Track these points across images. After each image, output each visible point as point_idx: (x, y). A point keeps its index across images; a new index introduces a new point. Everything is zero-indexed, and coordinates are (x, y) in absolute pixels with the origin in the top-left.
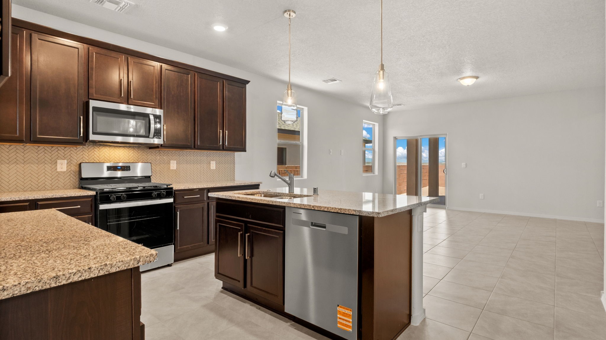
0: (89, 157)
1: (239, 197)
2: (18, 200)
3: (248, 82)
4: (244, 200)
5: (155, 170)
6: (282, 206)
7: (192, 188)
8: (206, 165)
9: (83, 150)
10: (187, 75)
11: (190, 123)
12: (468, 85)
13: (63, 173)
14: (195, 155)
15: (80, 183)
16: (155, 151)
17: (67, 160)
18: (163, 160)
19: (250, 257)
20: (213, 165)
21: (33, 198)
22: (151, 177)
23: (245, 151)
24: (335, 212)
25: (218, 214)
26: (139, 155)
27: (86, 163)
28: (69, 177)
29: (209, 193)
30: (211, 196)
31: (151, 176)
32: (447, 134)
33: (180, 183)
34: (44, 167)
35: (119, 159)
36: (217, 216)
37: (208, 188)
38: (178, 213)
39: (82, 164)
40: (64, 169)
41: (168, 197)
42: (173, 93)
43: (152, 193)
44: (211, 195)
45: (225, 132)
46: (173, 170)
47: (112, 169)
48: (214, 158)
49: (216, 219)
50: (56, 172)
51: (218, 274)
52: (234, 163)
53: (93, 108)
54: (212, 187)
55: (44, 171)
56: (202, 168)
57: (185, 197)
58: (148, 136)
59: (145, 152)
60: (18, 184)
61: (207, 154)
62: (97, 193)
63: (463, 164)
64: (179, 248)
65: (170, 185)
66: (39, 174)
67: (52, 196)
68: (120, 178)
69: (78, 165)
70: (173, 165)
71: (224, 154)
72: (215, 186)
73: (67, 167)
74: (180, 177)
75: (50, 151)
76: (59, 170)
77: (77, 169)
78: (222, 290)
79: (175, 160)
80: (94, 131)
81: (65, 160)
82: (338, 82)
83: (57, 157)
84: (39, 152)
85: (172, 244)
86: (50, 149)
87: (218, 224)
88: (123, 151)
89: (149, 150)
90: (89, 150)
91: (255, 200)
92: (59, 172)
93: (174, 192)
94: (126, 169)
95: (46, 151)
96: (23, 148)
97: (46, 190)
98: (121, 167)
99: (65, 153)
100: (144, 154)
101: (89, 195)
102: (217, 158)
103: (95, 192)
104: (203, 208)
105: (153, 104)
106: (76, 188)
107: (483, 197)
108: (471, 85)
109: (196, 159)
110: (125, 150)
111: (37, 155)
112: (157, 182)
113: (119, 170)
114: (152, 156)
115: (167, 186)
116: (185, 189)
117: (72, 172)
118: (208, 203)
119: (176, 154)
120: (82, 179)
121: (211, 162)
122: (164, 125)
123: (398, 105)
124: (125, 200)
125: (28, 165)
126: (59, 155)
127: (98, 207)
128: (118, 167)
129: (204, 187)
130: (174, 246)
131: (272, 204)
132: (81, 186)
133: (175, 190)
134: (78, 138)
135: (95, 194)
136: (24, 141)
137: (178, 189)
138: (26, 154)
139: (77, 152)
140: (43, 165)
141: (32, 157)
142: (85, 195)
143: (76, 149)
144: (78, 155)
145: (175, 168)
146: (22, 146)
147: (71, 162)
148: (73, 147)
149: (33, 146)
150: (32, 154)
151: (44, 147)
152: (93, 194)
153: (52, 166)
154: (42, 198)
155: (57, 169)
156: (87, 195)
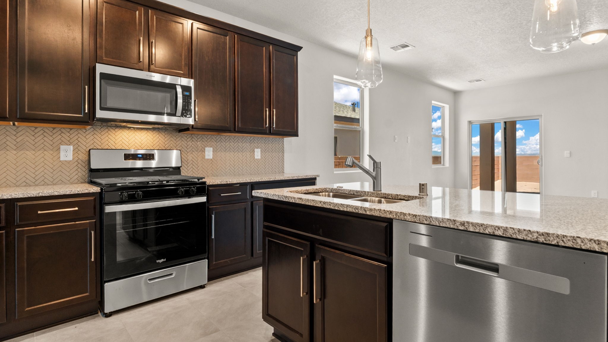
0: (102, 142)
1: (301, 199)
3: (300, 48)
4: (309, 204)
5: (186, 160)
6: (386, 218)
7: (230, 183)
8: (250, 153)
9: (95, 133)
10: (224, 37)
11: (228, 99)
12: (593, 43)
13: (69, 163)
14: (236, 140)
15: (90, 176)
16: (186, 135)
17: (73, 146)
18: (197, 146)
19: (320, 300)
20: (258, 154)
21: (10, 198)
22: (181, 168)
23: (297, 136)
24: (529, 239)
25: (266, 224)
26: (166, 140)
27: (98, 149)
28: (76, 168)
29: (253, 191)
30: (256, 195)
31: (181, 166)
32: (542, 115)
33: (217, 176)
34: (42, 155)
35: (140, 145)
36: (265, 227)
37: (252, 182)
38: (213, 216)
39: (91, 151)
40: (70, 157)
41: (200, 195)
42: (207, 59)
43: (177, 189)
44: (256, 193)
45: (272, 111)
46: (208, 159)
47: (131, 157)
48: (259, 144)
49: (263, 231)
50: (59, 161)
51: (267, 317)
52: (283, 152)
53: (101, 74)
54: (257, 181)
55: (43, 159)
56: (244, 157)
57: (222, 195)
58: (174, 114)
59: (174, 137)
60: (8, 177)
61: (251, 139)
62: (102, 189)
63: (566, 152)
64: (214, 263)
65: (202, 179)
66: (36, 164)
67: (37, 193)
68: (141, 169)
69: (88, 152)
70: (209, 153)
71: (270, 140)
72: (260, 180)
73: (73, 155)
74: (218, 168)
75: (51, 134)
76: (63, 158)
77: (85, 157)
78: (274, 338)
79: (211, 147)
80: (102, 106)
81: (72, 145)
82: (411, 48)
83: (60, 141)
84: (36, 136)
85: (204, 259)
86: (51, 131)
87: (267, 238)
88: (146, 135)
89: (178, 133)
90: (102, 133)
91: (330, 205)
92: (63, 161)
93: (208, 188)
94: (148, 157)
95: (45, 134)
96: (14, 129)
97: (46, 185)
98: (142, 155)
99: (71, 137)
100: (172, 139)
101: (91, 192)
102: (262, 144)
103: (100, 188)
104: (245, 208)
105: (182, 72)
106: (85, 182)
107: (597, 194)
108: (597, 43)
109: (237, 146)
110: (148, 133)
111: (33, 138)
112: (189, 175)
113: (140, 159)
114: (182, 142)
115: (199, 180)
116: (222, 184)
117: (79, 161)
118: (252, 203)
119: (212, 140)
120: (92, 171)
121: (256, 150)
122: (195, 101)
123: (477, 81)
124: (140, 199)
125: (22, 152)
126: (62, 139)
127: (104, 209)
128: (139, 156)
129: (246, 182)
130: (207, 260)
131: (364, 213)
132: (91, 180)
133: (208, 185)
134: (82, 115)
135: (99, 191)
136: (7, 118)
137: (213, 184)
138: (19, 137)
139: (87, 135)
140: (42, 152)
141: (27, 141)
142: (85, 192)
143: (85, 132)
144: (87, 139)
145: (211, 157)
146: (14, 127)
147: (79, 148)
148: (80, 129)
149: (28, 127)
150: (27, 138)
151: (43, 128)
152: (96, 191)
153: (53, 153)
154: (23, 197)
155: (60, 157)
156: (88, 192)
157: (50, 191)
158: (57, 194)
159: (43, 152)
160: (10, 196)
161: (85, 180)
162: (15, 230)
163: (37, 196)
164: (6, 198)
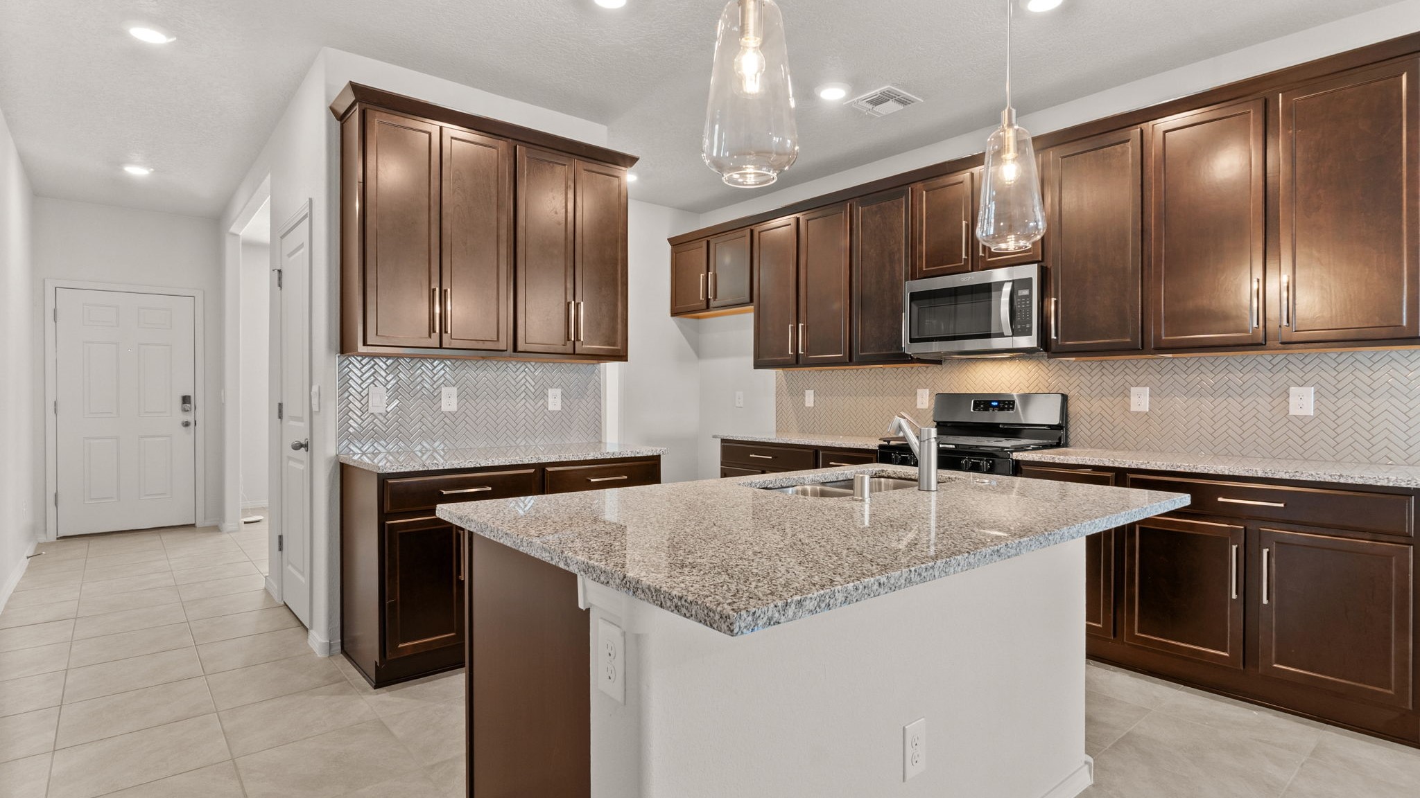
16: (1089, 364)
26: (1050, 374)
46: (1138, 413)
70: (1140, 400)
79: (1146, 385)
80: (912, 337)
88: (1018, 368)
100: (1062, 373)
114: (1082, 378)
128: (993, 404)
145: (1145, 407)
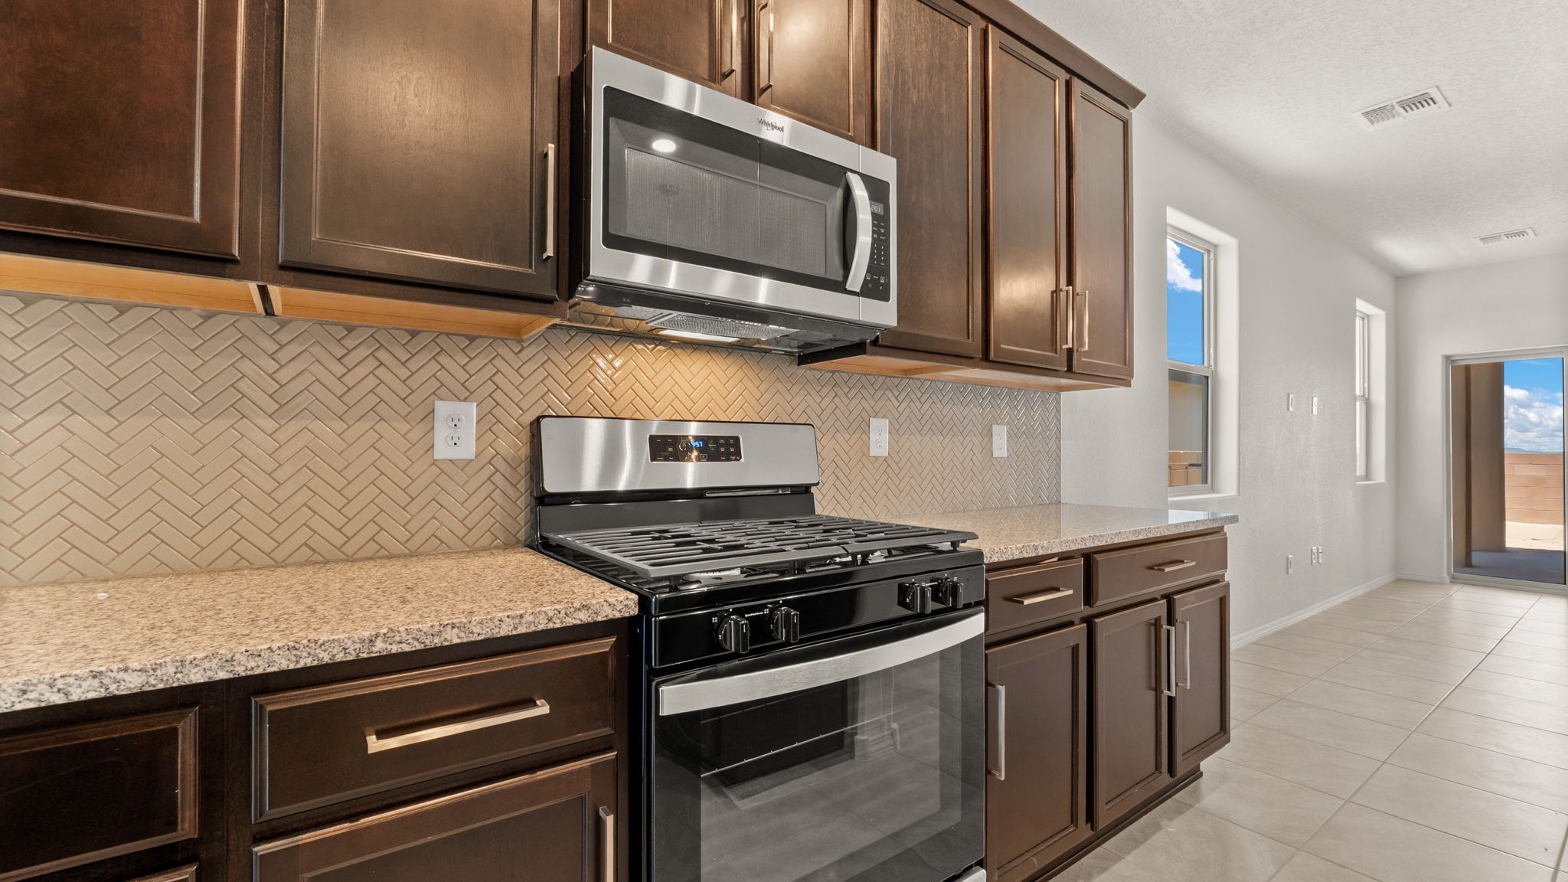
0: (573, 391)
2: (92, 695)
3: (1139, 97)
7: (1045, 553)
8: (980, 439)
10: (960, 27)
13: (462, 470)
14: (948, 398)
15: (535, 524)
16: (818, 374)
17: (477, 406)
18: (847, 413)
20: (1000, 442)
21: (222, 675)
22: (813, 490)
26: (763, 388)
27: (561, 417)
28: (489, 504)
34: (372, 436)
35: (687, 403)
38: (1002, 690)
39: (544, 422)
40: (468, 450)
42: (915, 98)
46: (877, 458)
47: (668, 450)
48: (995, 409)
50: (431, 462)
52: (1058, 435)
53: (610, 96)
54: (1109, 542)
55: (372, 454)
56: (967, 451)
58: (838, 283)
59: (785, 381)
60: (244, 528)
61: (984, 395)
62: (644, 602)
66: (350, 473)
68: (698, 494)
69: (528, 428)
70: (880, 439)
71: (1030, 400)
72: (1116, 540)
73: (477, 440)
74: (901, 487)
76: (442, 451)
77: (522, 447)
79: (884, 417)
81: (473, 401)
83: (434, 384)
84: (350, 360)
86: (403, 345)
88: (706, 371)
89: (797, 367)
92: (442, 461)
94: (723, 450)
97: (382, 558)
98: (703, 440)
101: (600, 619)
102: (1010, 411)
103: (636, 598)
104: (1076, 648)
105: (849, 133)
106: (518, 542)
109: (950, 415)
110: (712, 364)
111: (340, 370)
114: (808, 398)
115: (955, 543)
117: (499, 463)
118: (1091, 625)
120: (544, 499)
121: (996, 429)
125: (298, 424)
126: (442, 375)
127: (654, 700)
132: (542, 537)
133: (989, 564)
134: (530, 267)
135: (632, 613)
136: (234, 261)
137: (1001, 560)
138: (286, 364)
139: (524, 364)
140: (371, 425)
141: (317, 380)
142: (579, 622)
143: (520, 352)
144: (525, 379)
145: (885, 451)
146: (269, 320)
147: (498, 411)
148: (503, 340)
149: (320, 324)
150: (316, 369)
151: (375, 330)
152: (620, 611)
153: (409, 431)
154: (292, 667)
155: (433, 446)
156: (590, 620)
157: (425, 627)
158: (456, 641)
159: (376, 427)
160: (222, 667)
161: (515, 536)
162: (251, 852)
163: (365, 655)
164: (202, 681)
